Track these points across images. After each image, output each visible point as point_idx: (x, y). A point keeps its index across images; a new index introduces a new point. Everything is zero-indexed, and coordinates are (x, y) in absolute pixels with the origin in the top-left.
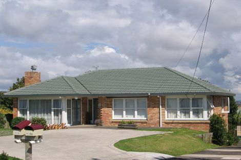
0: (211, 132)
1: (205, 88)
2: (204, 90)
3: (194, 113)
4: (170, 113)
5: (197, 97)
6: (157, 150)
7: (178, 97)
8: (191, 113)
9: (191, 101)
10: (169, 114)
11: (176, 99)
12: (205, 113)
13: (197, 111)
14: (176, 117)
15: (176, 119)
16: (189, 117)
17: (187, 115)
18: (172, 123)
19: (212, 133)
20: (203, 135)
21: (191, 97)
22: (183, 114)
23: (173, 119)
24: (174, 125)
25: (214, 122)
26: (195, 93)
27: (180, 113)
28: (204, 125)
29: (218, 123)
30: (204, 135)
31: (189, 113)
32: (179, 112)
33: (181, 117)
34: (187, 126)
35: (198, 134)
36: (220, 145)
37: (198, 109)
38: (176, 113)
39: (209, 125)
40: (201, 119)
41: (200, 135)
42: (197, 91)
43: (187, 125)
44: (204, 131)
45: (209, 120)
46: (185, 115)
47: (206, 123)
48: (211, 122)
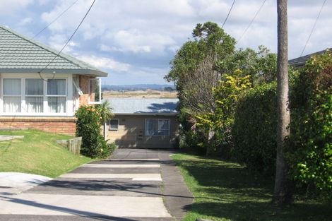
0: (80, 136)
1: (71, 62)
2: (68, 66)
3: (49, 104)
4: (9, 104)
5: (58, 76)
6: (21, 169)
7: (23, 77)
8: (46, 103)
9: (45, 84)
10: (7, 106)
11: (20, 79)
12: (69, 103)
13: (55, 101)
14: (20, 110)
15: (18, 114)
16: (42, 111)
17: (38, 108)
18: (13, 121)
19: (80, 138)
20: (68, 142)
21: (46, 77)
22: (31, 106)
23: (14, 114)
24: (15, 124)
25: (83, 120)
26: (55, 69)
27: (27, 103)
28: (67, 124)
29: (90, 120)
30: (70, 140)
31: (41, 104)
32: (23, 102)
33: (27, 110)
34: (37, 126)
35: (60, 139)
36: (92, 158)
37: (57, 97)
38: (19, 104)
39: (75, 124)
40: (61, 113)
41: (64, 141)
42: (57, 67)
43: (39, 124)
44: (67, 134)
45: (76, 115)
46: (35, 107)
47: (71, 121)
48: (79, 119)
